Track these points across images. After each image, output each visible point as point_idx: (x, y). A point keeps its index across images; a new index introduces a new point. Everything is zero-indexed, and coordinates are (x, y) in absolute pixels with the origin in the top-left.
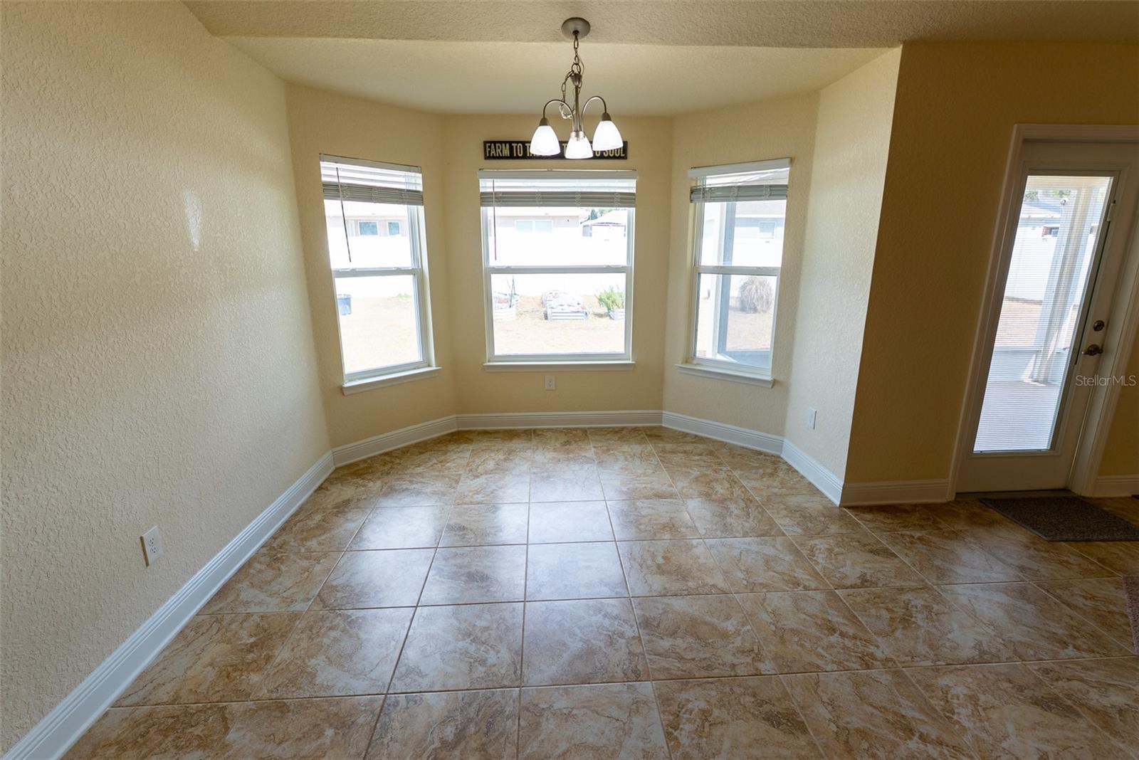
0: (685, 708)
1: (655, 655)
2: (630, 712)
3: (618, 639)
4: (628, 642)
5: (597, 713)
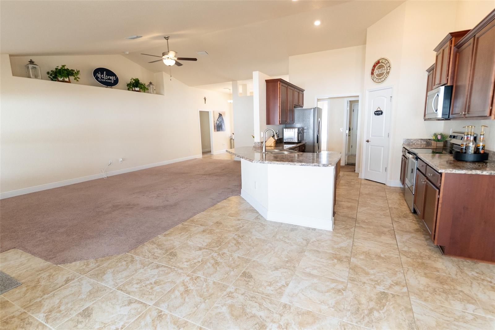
0: (275, 289)
1: (270, 310)
2: (297, 295)
3: (283, 325)
4: (279, 321)
5: (310, 299)
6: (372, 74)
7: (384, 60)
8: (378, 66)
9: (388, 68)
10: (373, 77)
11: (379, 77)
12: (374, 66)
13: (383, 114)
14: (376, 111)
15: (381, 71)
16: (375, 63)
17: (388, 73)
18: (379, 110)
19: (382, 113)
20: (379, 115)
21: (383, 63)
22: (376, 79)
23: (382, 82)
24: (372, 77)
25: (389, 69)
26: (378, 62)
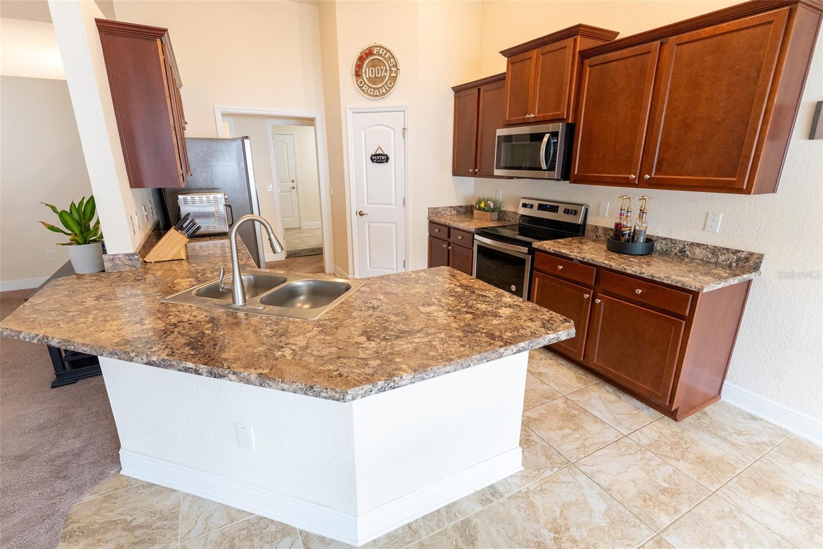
6: (358, 74)
7: (382, 50)
8: (370, 60)
9: (394, 69)
10: (361, 82)
11: (373, 85)
12: (361, 59)
13: (389, 161)
14: (374, 154)
15: (378, 74)
16: (361, 53)
17: (394, 79)
18: (379, 152)
19: (387, 159)
20: (381, 162)
21: (381, 55)
22: (367, 88)
23: (382, 95)
24: (357, 82)
25: (396, 72)
26: (369, 53)
